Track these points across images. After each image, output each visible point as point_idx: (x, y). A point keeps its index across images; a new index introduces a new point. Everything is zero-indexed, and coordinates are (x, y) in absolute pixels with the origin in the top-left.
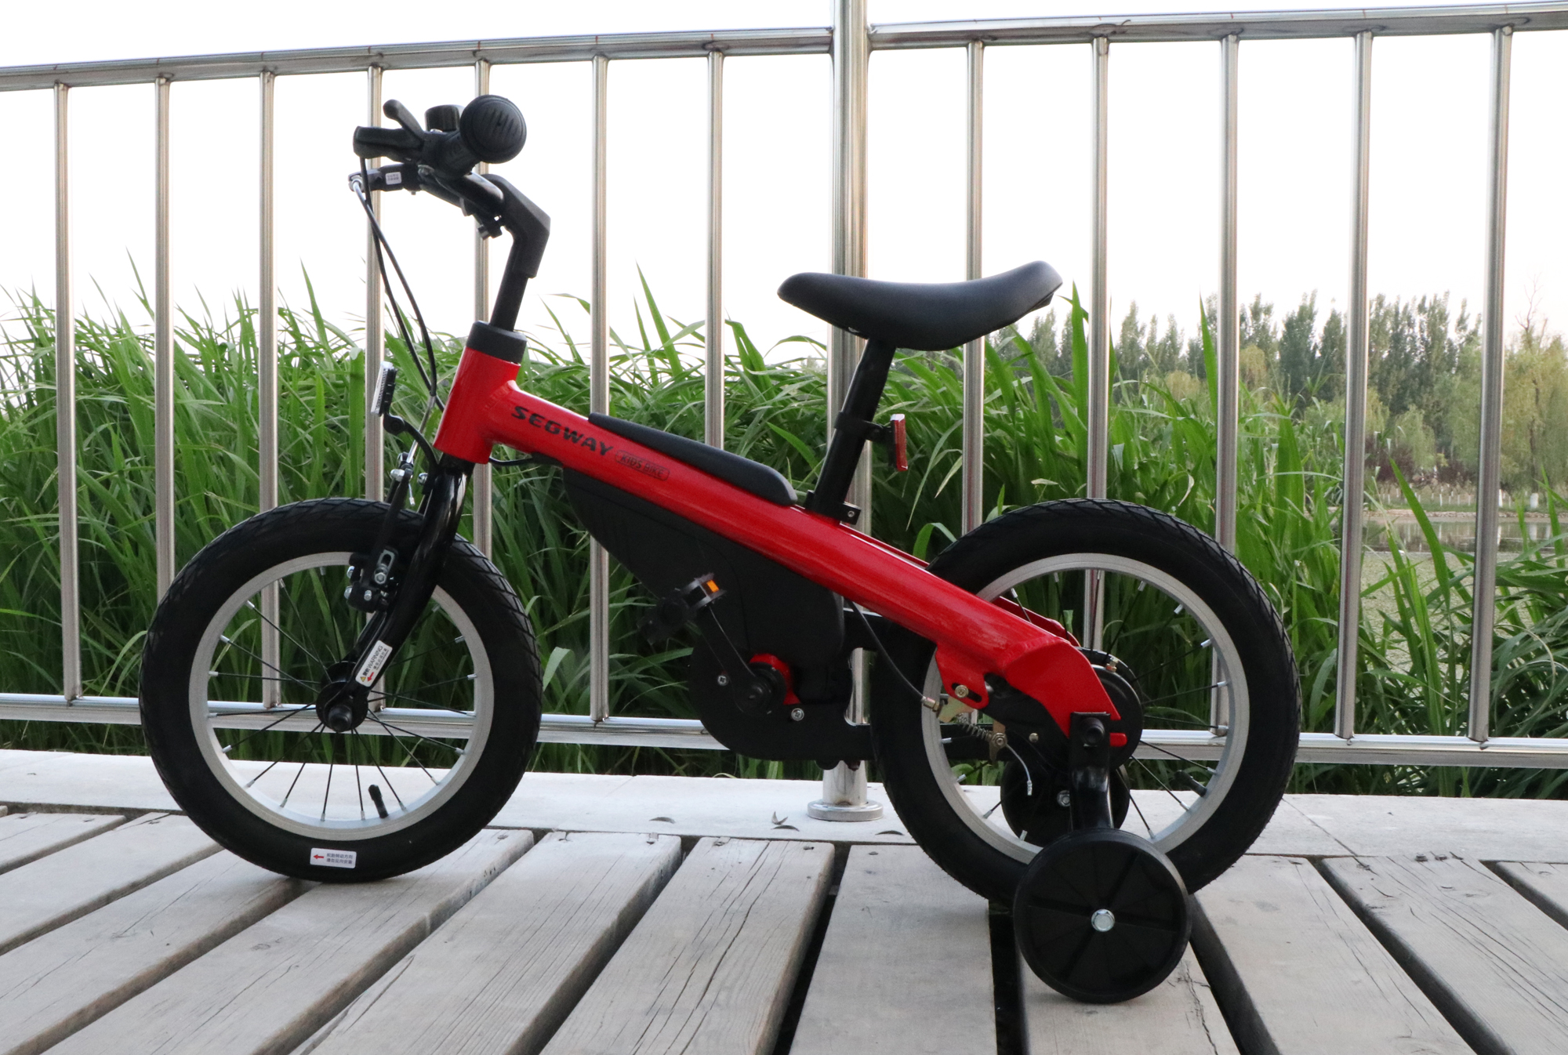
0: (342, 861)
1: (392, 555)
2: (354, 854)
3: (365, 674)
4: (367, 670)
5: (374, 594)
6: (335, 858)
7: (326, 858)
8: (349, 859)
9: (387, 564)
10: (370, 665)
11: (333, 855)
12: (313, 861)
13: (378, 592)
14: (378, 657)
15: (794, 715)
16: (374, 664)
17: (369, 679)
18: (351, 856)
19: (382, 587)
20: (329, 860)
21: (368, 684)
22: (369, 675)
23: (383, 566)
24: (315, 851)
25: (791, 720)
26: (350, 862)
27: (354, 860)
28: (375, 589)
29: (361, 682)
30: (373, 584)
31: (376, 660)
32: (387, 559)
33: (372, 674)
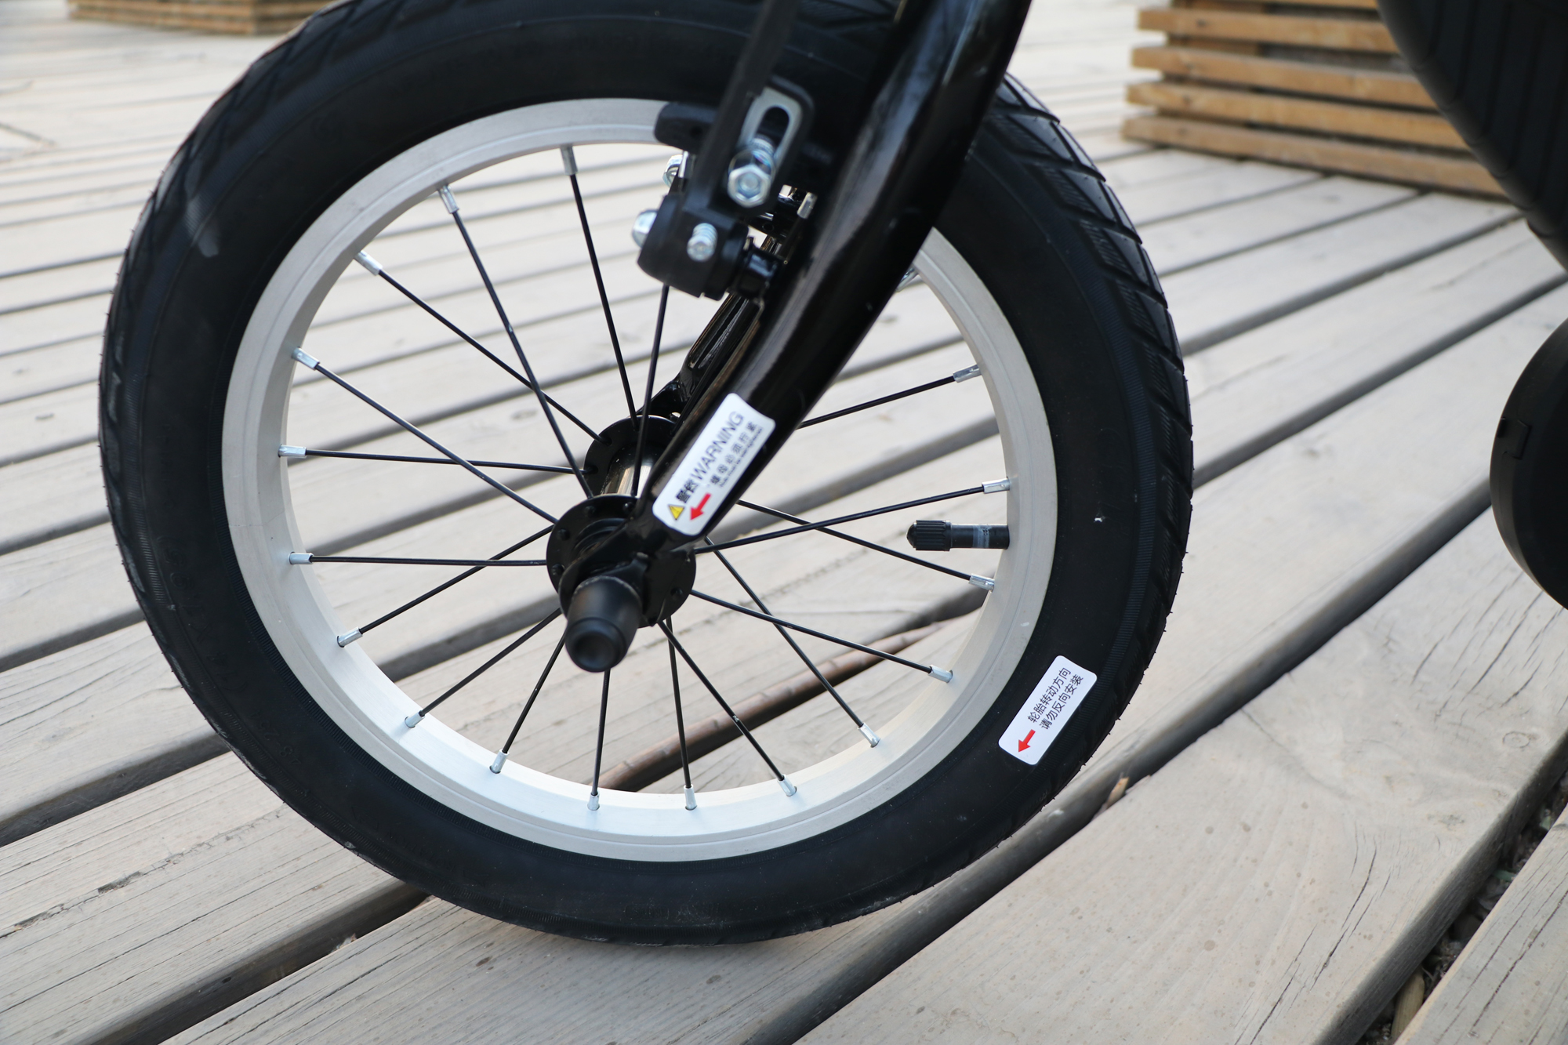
0: (1063, 698)
1: (792, 109)
2: (1061, 662)
3: (682, 496)
4: (689, 487)
5: (722, 237)
6: (1049, 708)
7: (1036, 726)
8: (1068, 681)
9: (776, 142)
10: (699, 472)
11: (1039, 709)
12: (1032, 756)
13: (740, 233)
14: (727, 449)
16: (713, 469)
17: (696, 513)
18: (1064, 672)
19: (752, 216)
20: (1046, 724)
21: (689, 526)
22: (694, 501)
23: (762, 148)
24: (1008, 742)
26: (1077, 680)
27: (1076, 670)
28: (728, 223)
29: (669, 522)
30: (722, 201)
31: (720, 459)
32: (774, 123)
33: (707, 497)
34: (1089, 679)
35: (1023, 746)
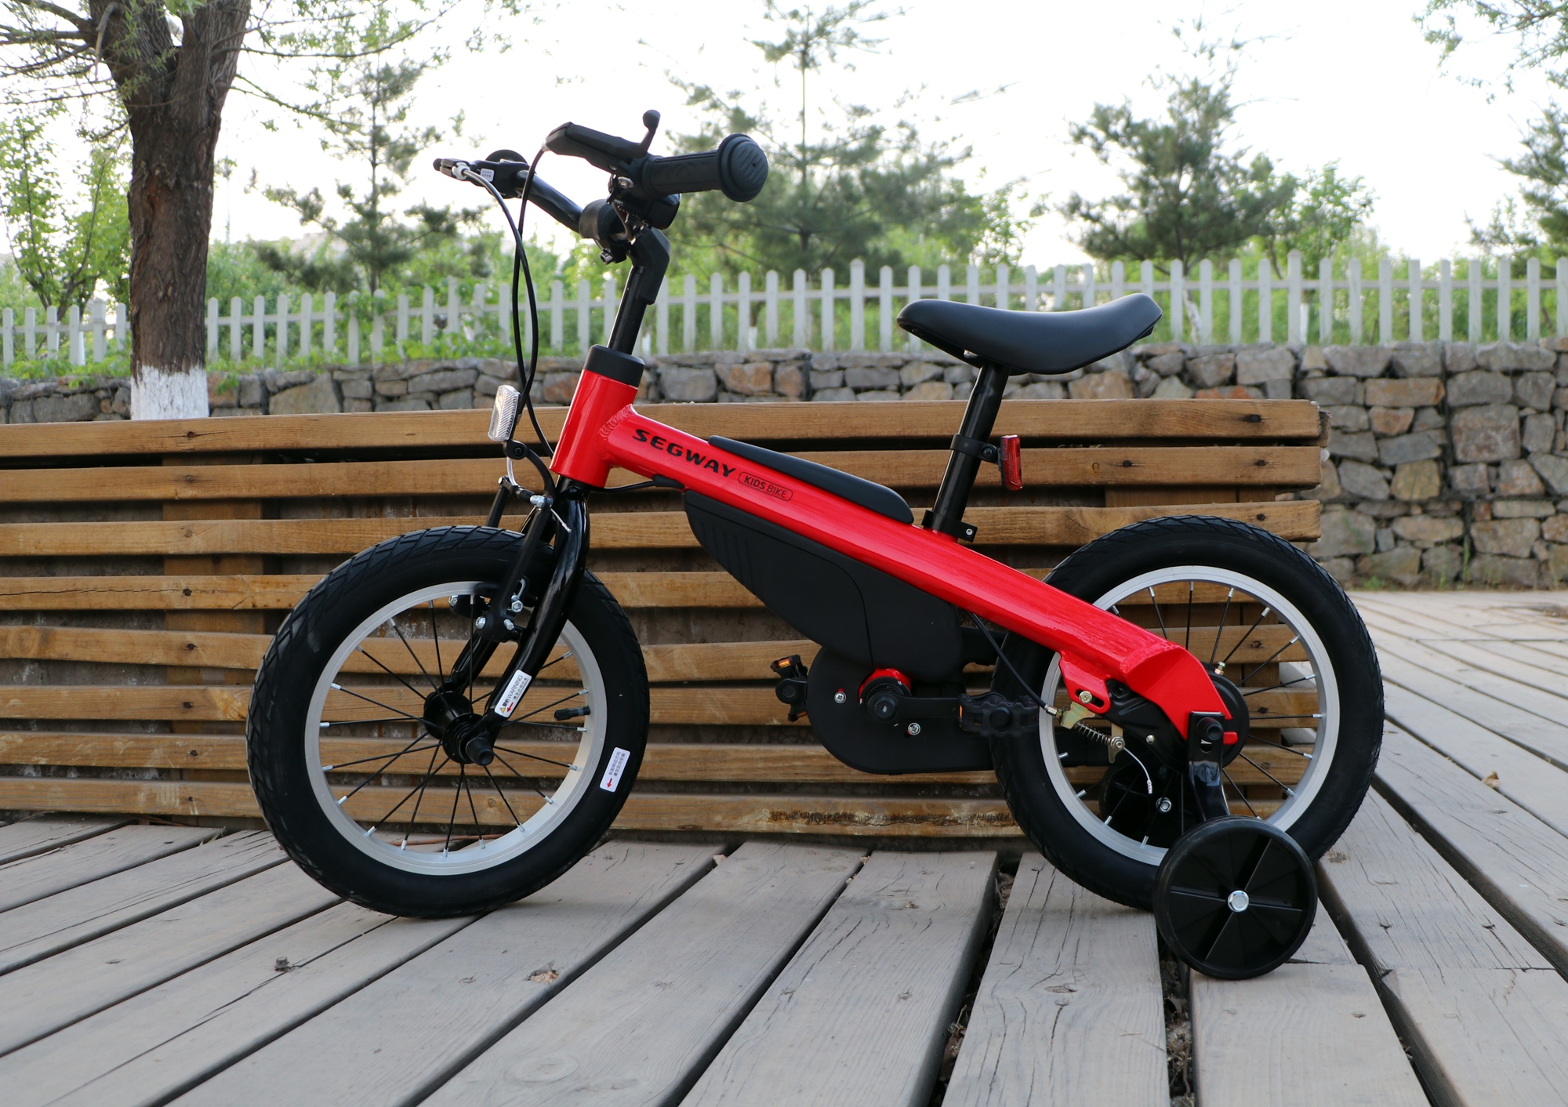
0: (620, 763)
2: (617, 750)
3: (505, 705)
4: (507, 701)
6: (615, 768)
7: (612, 776)
8: (620, 756)
10: (510, 696)
11: (612, 770)
12: (613, 789)
14: (518, 687)
15: (910, 729)
16: (514, 694)
17: (509, 709)
18: (618, 754)
20: (616, 775)
21: (507, 714)
22: (508, 706)
24: (603, 785)
25: (907, 735)
26: (623, 755)
27: (623, 751)
29: (500, 713)
31: (516, 691)
33: (512, 703)
34: (627, 754)
35: (609, 785)
